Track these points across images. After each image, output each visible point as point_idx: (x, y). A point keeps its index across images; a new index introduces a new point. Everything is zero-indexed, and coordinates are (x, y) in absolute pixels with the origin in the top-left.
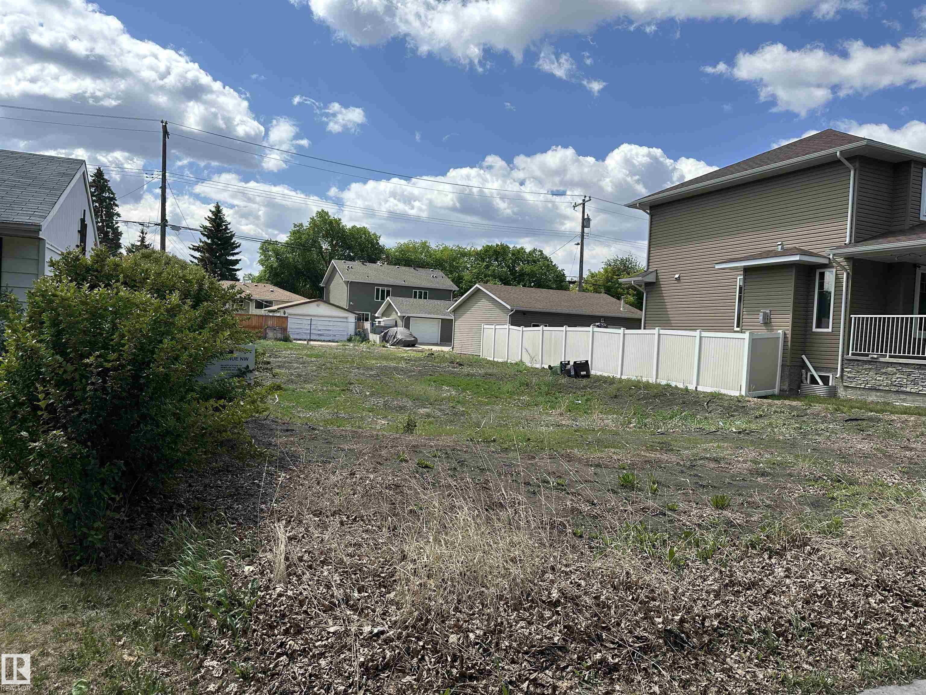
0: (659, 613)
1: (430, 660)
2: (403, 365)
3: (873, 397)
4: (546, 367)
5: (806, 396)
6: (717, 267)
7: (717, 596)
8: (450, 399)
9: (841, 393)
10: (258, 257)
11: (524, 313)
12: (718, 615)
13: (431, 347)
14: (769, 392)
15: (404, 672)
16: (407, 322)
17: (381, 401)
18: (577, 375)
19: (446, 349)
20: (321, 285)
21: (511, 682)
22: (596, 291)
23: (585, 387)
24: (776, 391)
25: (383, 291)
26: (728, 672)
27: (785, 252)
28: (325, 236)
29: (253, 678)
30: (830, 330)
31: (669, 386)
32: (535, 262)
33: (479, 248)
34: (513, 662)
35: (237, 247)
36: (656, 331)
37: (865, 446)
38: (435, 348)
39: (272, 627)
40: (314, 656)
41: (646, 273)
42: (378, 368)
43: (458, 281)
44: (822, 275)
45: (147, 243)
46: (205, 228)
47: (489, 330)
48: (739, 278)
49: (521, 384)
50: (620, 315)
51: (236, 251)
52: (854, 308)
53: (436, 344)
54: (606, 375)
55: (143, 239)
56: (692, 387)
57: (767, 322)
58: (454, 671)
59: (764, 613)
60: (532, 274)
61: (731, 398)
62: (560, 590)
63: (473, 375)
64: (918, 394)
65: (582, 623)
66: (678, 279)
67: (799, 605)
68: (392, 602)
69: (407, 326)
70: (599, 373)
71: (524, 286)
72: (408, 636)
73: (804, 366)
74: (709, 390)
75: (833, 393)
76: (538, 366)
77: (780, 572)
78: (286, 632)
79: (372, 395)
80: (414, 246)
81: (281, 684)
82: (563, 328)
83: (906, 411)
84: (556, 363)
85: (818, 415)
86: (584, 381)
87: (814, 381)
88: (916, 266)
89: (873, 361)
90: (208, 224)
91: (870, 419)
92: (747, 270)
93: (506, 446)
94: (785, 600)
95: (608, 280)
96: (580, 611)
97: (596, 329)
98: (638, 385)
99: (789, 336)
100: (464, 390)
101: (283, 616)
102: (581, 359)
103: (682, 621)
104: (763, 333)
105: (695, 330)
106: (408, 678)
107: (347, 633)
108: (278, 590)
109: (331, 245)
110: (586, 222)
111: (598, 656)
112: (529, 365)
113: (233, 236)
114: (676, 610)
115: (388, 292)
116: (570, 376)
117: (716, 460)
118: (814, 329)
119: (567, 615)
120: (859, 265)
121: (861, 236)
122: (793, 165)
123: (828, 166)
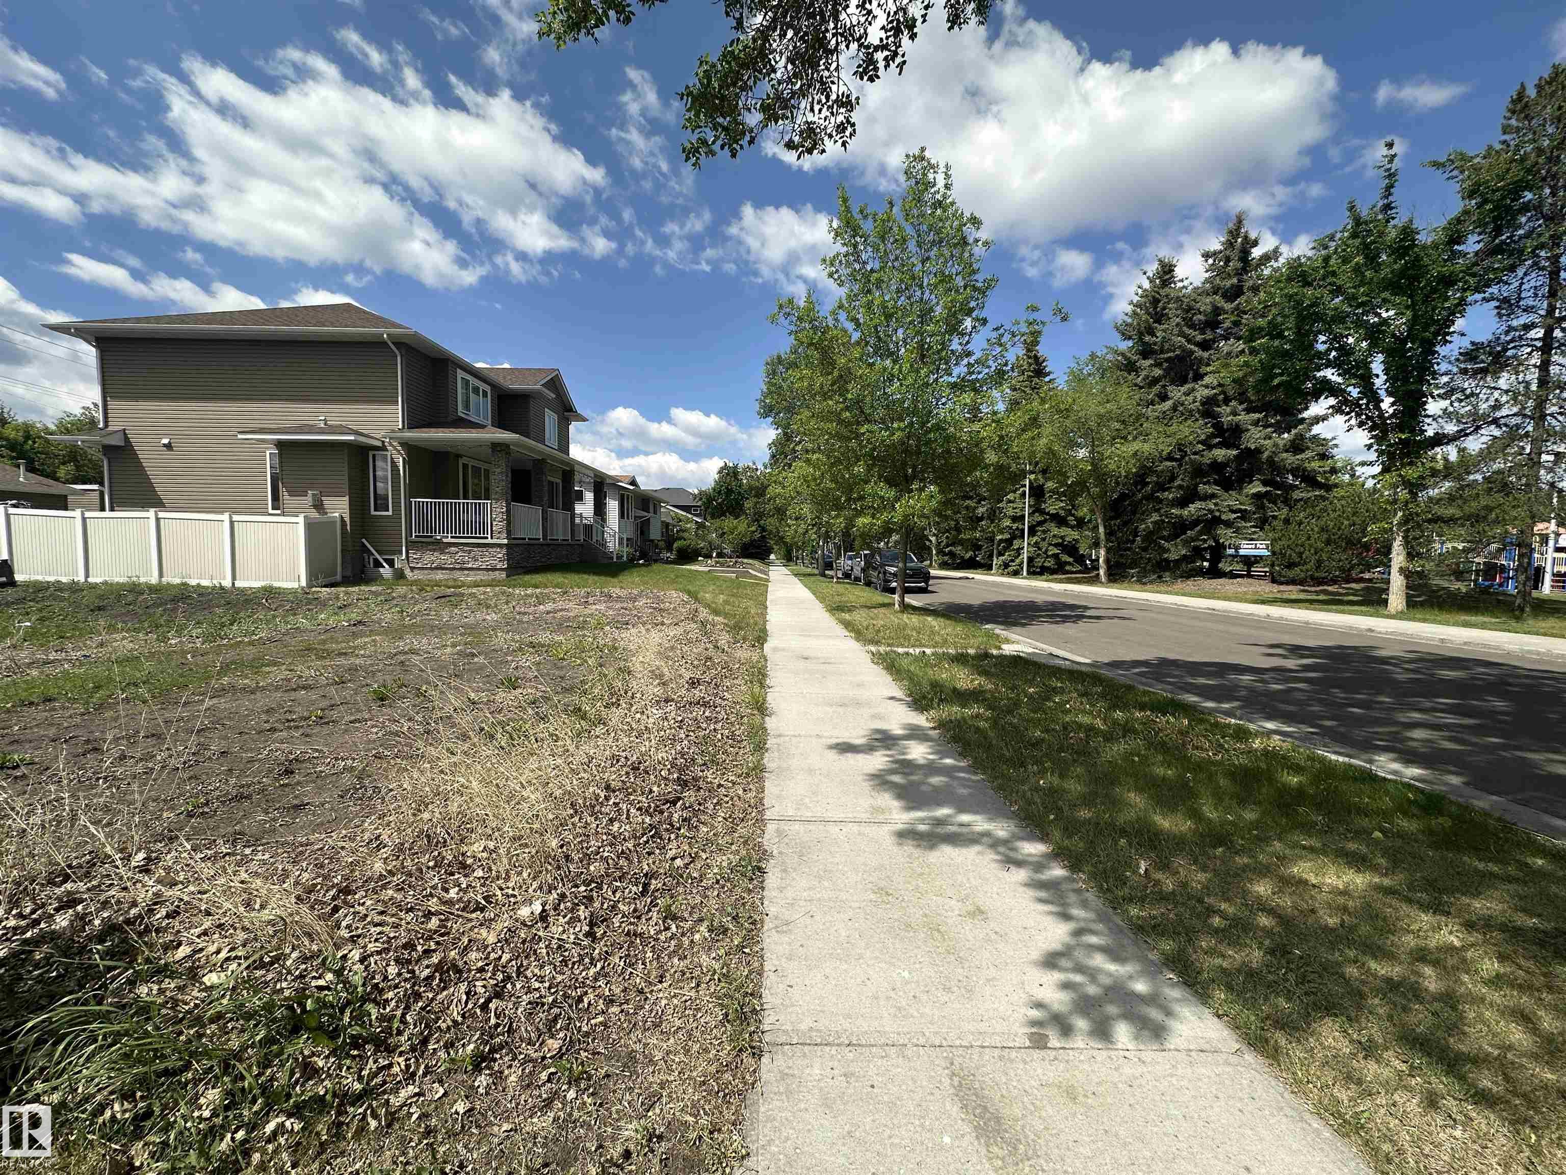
3: (439, 575)
5: (379, 580)
6: (240, 436)
9: (409, 574)
14: (332, 579)
23: (12, 600)
24: (339, 578)
27: (332, 430)
30: (390, 513)
31: (185, 584)
41: (102, 434)
44: (375, 458)
48: (268, 453)
52: (413, 492)
56: (227, 583)
57: (318, 506)
61: (293, 592)
64: (478, 569)
66: (169, 446)
70: (34, 577)
73: (366, 549)
75: (400, 575)
83: (476, 585)
85: (405, 597)
87: (378, 565)
88: (458, 456)
89: (436, 542)
91: (454, 595)
92: (280, 444)
99: (347, 519)
104: (316, 516)
105: (222, 513)
118: (373, 513)
120: (413, 450)
121: (413, 422)
122: (332, 334)
123: (374, 346)
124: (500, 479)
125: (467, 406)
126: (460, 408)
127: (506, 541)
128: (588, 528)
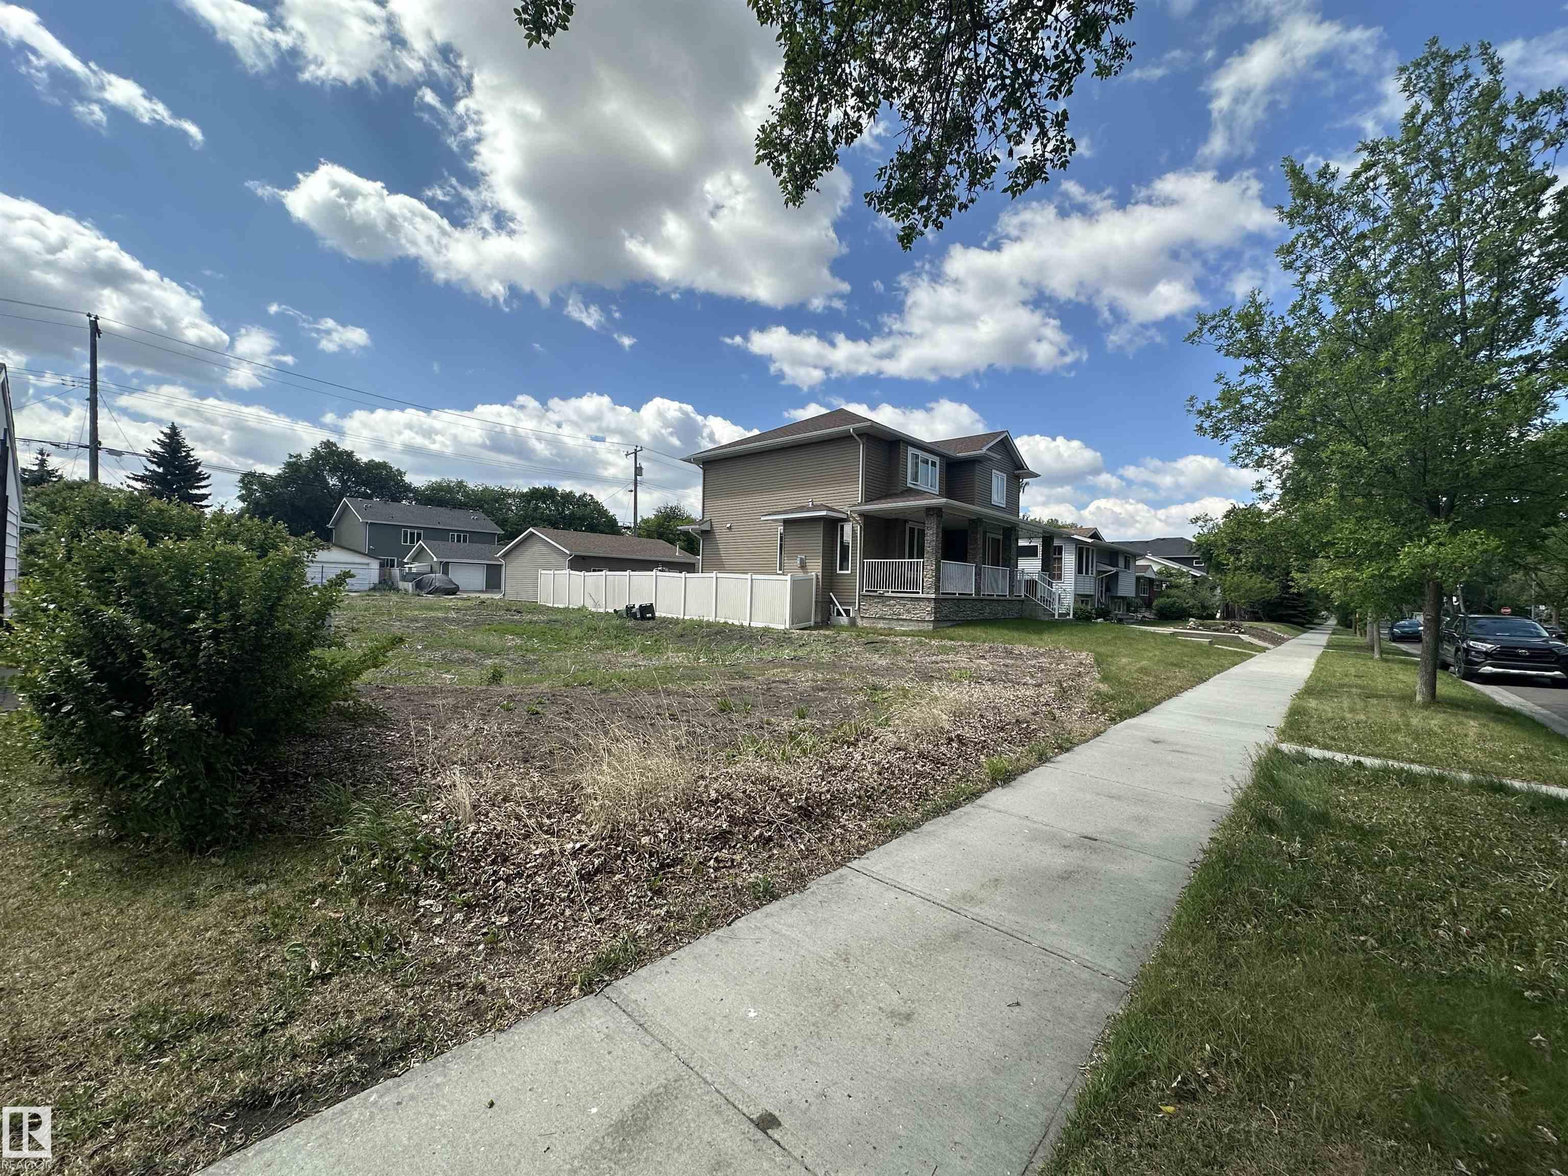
0: (791, 796)
1: (632, 859)
2: (453, 615)
3: (881, 625)
4: (612, 611)
5: (834, 626)
6: (761, 518)
7: (823, 779)
8: (517, 648)
9: (859, 622)
10: (237, 492)
11: (584, 558)
12: (828, 791)
13: (478, 595)
14: (806, 624)
15: (613, 873)
16: (445, 567)
17: (438, 654)
18: (643, 618)
19: (497, 596)
20: (329, 526)
21: (700, 863)
22: (649, 536)
23: (652, 629)
24: (812, 623)
25: (412, 534)
26: (843, 827)
27: (815, 508)
28: (333, 471)
29: (477, 905)
30: (849, 572)
31: (726, 623)
32: (585, 506)
33: (525, 490)
34: (697, 848)
35: (204, 479)
36: (713, 575)
37: (883, 662)
38: (483, 596)
39: (477, 861)
40: (528, 876)
41: (702, 522)
42: (424, 619)
43: (502, 523)
44: (842, 527)
45: (50, 468)
46: (154, 453)
47: (546, 577)
48: (779, 528)
49: (589, 629)
50: (676, 560)
51: (203, 483)
52: (866, 554)
53: (482, 592)
54: (670, 616)
55: (42, 463)
56: (746, 624)
57: (803, 566)
58: (654, 864)
59: (856, 785)
60: (582, 519)
61: (778, 631)
62: (717, 791)
63: (536, 622)
65: (740, 811)
66: (730, 528)
67: (875, 776)
68: (580, 822)
69: (446, 572)
70: (663, 615)
71: (575, 530)
72: (607, 845)
73: (832, 602)
74: (761, 625)
75: (853, 622)
76: (602, 610)
77: (858, 756)
78: (494, 862)
79: (425, 648)
80: (448, 485)
81: (507, 903)
82: (627, 573)
83: (904, 634)
84: (622, 607)
85: (845, 641)
86: (651, 624)
87: (839, 614)
88: (906, 521)
89: (881, 596)
90: (158, 448)
91: (882, 641)
92: (786, 522)
93: (604, 687)
94: (866, 775)
95: (660, 525)
96: (735, 804)
97: (659, 573)
98: (700, 624)
99: (820, 578)
100: (530, 638)
101: (485, 850)
102: (646, 602)
103: (807, 798)
104: (800, 575)
105: (749, 572)
106: (617, 877)
107: (552, 852)
108: (472, 829)
109: (341, 479)
110: (638, 471)
111: (757, 832)
112: (593, 610)
113: (198, 465)
114: (801, 792)
115: (419, 535)
116: (636, 618)
117: (786, 682)
118: (838, 572)
119: (727, 808)
120: (869, 520)
121: (869, 498)
122: (819, 436)
123: (844, 439)
124: (931, 539)
125: (915, 479)
126: (909, 480)
127: (933, 596)
128: (1031, 585)
